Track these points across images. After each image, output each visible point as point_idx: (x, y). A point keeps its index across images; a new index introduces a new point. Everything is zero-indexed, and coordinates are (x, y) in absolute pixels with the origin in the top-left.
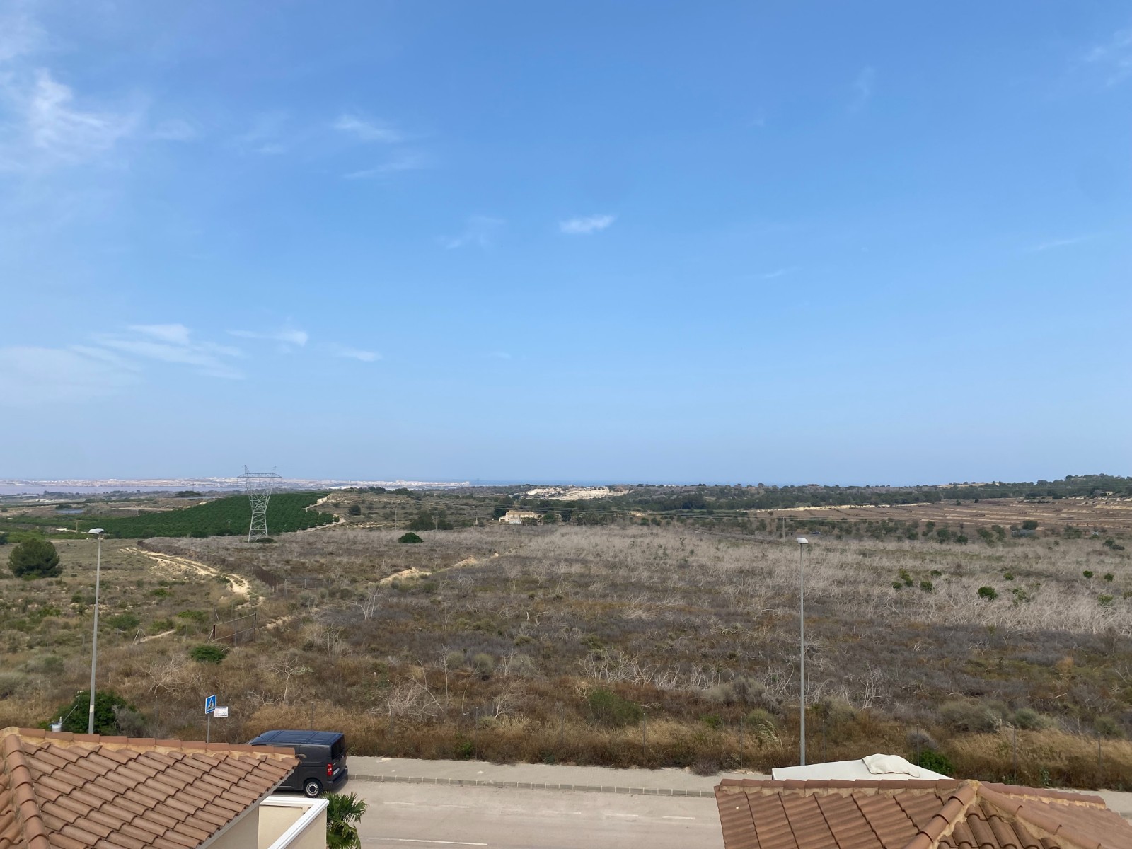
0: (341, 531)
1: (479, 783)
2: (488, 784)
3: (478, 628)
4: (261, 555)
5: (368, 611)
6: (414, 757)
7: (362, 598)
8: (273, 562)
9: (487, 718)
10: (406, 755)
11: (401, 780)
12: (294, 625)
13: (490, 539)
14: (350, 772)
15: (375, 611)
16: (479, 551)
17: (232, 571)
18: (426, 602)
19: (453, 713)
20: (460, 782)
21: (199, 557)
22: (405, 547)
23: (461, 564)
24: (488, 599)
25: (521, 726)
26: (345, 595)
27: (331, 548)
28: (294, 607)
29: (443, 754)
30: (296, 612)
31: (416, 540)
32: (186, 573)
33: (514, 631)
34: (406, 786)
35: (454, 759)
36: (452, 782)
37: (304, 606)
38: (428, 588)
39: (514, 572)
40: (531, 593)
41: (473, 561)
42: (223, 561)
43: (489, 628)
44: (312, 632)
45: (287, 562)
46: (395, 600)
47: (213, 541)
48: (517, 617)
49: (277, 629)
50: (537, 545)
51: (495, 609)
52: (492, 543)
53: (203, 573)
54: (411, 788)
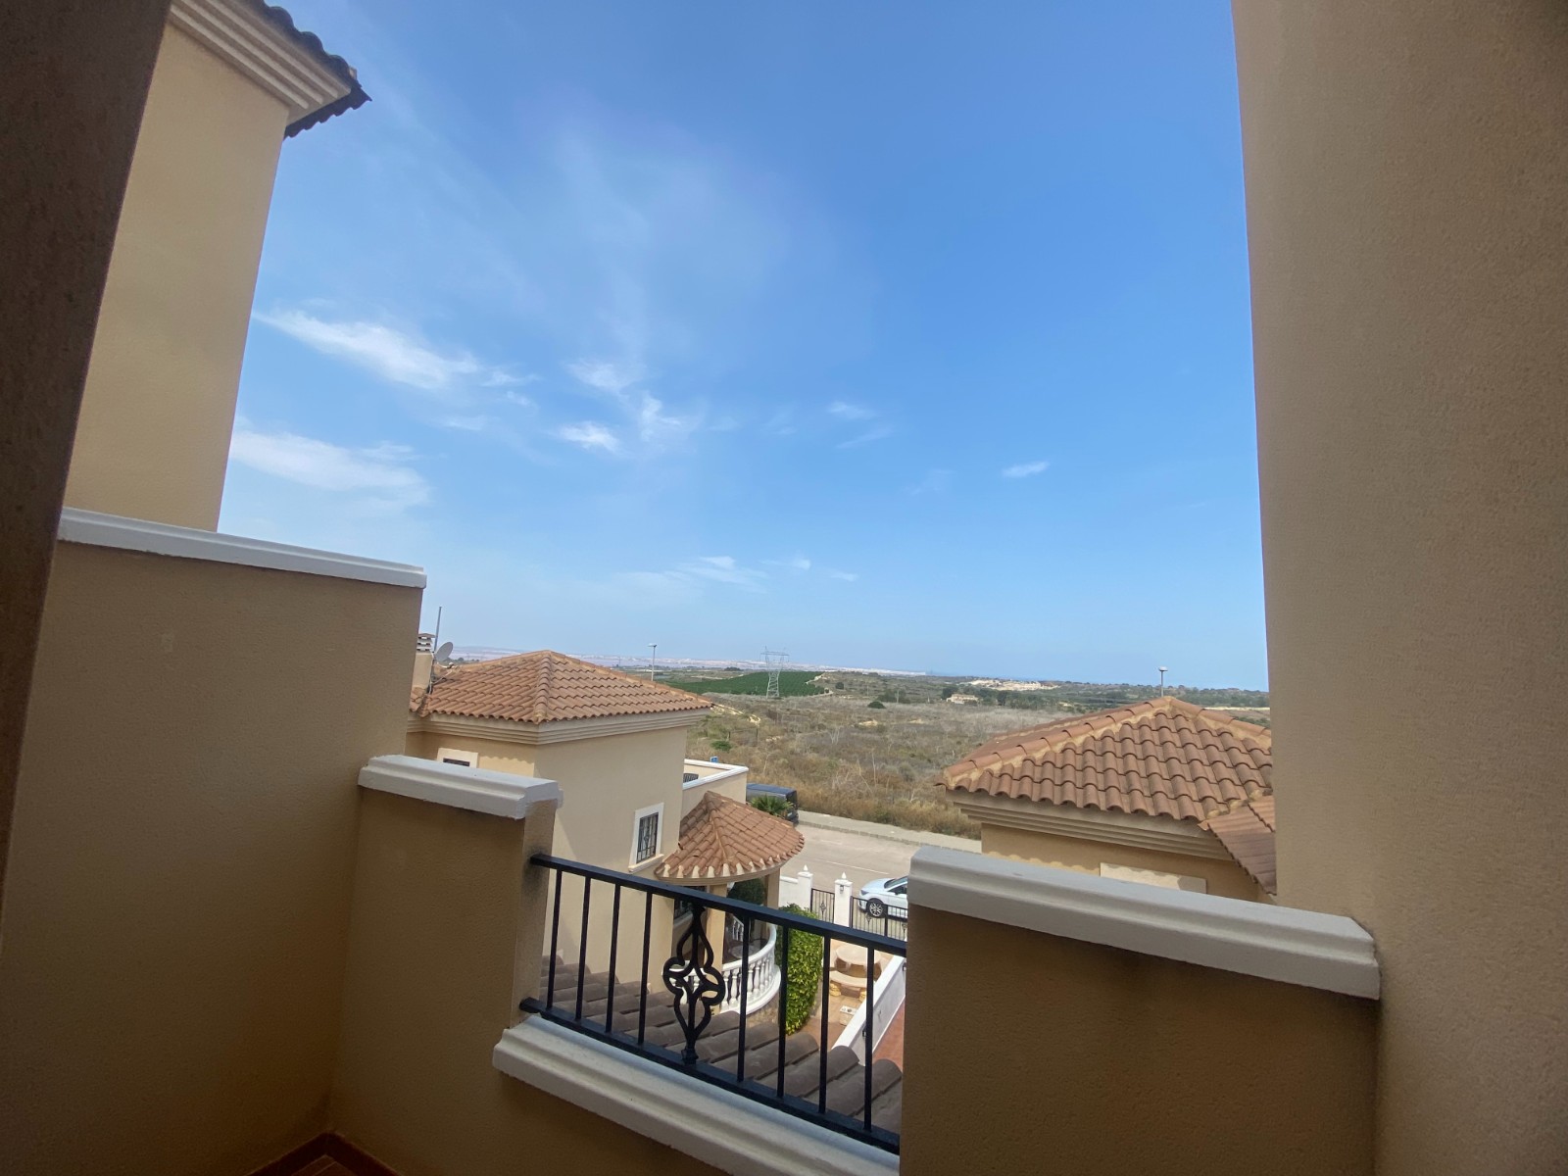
0: (829, 696)
1: (891, 839)
2: (897, 840)
3: (913, 756)
4: (773, 706)
5: (835, 738)
6: (847, 817)
7: (832, 730)
8: (778, 708)
9: (903, 799)
10: (841, 815)
11: (834, 829)
12: (783, 741)
13: (936, 711)
14: (800, 819)
15: (840, 739)
16: (926, 716)
17: (752, 713)
18: (876, 737)
19: (878, 794)
20: (877, 836)
21: (733, 705)
22: (870, 709)
23: (914, 722)
24: (925, 741)
25: (929, 808)
26: (821, 727)
27: (820, 705)
28: (786, 731)
29: (868, 818)
30: (786, 734)
31: (881, 706)
32: (724, 714)
33: (940, 761)
34: (837, 833)
35: (875, 822)
36: (872, 835)
37: (792, 731)
38: (881, 730)
39: (948, 729)
40: (958, 739)
41: (920, 721)
42: (748, 707)
43: (922, 757)
44: (793, 745)
45: (788, 710)
46: (855, 734)
47: (744, 696)
48: (945, 753)
49: (772, 742)
50: (973, 717)
51: (928, 746)
52: (938, 713)
53: (734, 713)
54: (843, 835)
